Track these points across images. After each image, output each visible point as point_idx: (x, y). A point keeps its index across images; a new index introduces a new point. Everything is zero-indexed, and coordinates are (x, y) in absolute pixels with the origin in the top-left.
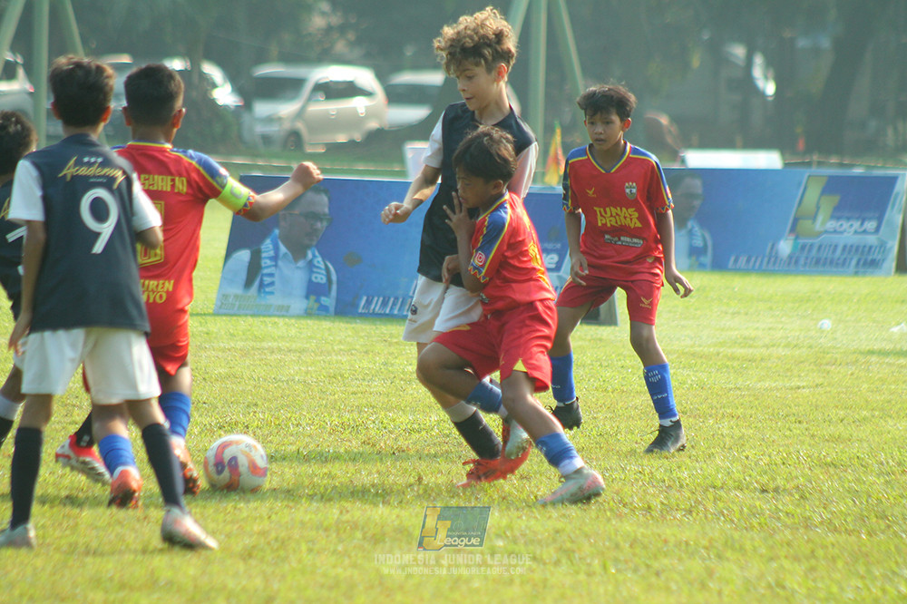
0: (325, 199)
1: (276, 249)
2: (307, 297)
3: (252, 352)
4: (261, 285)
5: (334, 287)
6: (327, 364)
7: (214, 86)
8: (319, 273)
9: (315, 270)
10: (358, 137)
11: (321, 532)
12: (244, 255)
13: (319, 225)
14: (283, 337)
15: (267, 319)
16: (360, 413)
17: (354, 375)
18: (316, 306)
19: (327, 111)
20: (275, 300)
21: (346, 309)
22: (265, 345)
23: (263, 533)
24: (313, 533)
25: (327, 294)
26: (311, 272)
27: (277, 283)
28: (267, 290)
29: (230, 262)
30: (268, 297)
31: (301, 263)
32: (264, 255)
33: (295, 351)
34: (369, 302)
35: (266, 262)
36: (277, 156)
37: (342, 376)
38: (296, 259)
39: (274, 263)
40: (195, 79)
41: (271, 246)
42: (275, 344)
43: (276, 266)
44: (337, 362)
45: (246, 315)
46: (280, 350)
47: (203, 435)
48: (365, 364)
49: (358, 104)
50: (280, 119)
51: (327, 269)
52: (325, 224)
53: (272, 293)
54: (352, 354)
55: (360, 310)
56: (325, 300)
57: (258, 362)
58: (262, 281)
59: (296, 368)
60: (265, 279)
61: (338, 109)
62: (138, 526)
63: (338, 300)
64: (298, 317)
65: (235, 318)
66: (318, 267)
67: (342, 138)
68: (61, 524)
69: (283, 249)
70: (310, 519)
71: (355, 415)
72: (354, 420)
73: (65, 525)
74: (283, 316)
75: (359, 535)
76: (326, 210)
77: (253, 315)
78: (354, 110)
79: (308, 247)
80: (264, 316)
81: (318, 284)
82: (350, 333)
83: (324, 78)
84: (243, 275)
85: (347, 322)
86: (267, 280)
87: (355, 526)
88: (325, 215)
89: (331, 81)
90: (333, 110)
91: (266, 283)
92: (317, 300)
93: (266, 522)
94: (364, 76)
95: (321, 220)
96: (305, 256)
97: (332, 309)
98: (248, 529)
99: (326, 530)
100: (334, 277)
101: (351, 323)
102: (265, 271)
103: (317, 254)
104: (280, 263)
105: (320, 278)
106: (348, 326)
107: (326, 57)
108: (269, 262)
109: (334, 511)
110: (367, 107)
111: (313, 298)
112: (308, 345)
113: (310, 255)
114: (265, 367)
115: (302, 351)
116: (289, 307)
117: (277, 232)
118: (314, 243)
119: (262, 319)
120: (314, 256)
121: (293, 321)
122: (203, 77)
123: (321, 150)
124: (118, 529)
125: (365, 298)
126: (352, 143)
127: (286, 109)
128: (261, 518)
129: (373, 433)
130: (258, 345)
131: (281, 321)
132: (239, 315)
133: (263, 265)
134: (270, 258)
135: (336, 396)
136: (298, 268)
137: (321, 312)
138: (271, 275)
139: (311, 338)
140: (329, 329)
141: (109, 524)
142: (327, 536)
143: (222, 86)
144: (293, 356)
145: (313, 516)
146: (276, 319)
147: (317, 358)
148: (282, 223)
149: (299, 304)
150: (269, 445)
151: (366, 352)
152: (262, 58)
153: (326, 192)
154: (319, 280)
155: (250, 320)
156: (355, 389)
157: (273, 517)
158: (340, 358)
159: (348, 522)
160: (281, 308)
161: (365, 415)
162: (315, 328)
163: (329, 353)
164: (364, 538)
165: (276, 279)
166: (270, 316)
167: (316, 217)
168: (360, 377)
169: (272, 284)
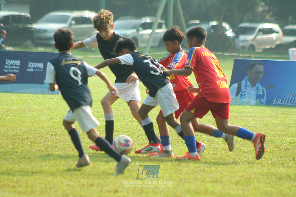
0: (262, 67)
1: (246, 83)
2: (256, 99)
3: (238, 117)
4: (241, 95)
5: (265, 96)
6: (263, 121)
7: (226, 30)
8: (260, 91)
9: (259, 90)
10: (273, 46)
11: (261, 176)
12: (236, 85)
13: (260, 75)
14: (248, 112)
15: (243, 106)
16: (274, 137)
17: (272, 124)
18: (259, 102)
19: (264, 38)
20: (246, 100)
21: (269, 103)
22: (242, 114)
23: (242, 176)
24: (259, 176)
25: (263, 98)
26: (258, 91)
27: (246, 95)
28: (243, 96)
29: (231, 87)
30: (244, 99)
31: (254, 88)
32: (242, 85)
33: (252, 117)
34: (277, 101)
35: (243, 88)
36: (247, 53)
37: (268, 125)
38: (253, 87)
39: (245, 88)
40: (220, 28)
41: (244, 82)
42: (246, 114)
43: (246, 88)
44: (266, 120)
45: (236, 105)
46: (247, 116)
47: (222, 144)
48: (276, 121)
49: (274, 36)
50: (247, 41)
51: (263, 90)
52: (262, 75)
53: (245, 98)
54: (271, 118)
55: (274, 104)
56: (262, 100)
57: (240, 120)
58: (241, 94)
59: (253, 122)
60: (242, 93)
61: (267, 38)
62: (201, 173)
63: (267, 100)
64: (254, 105)
65: (233, 106)
66: (260, 89)
67: (268, 47)
68: (177, 173)
69: (248, 83)
70: (258, 172)
71: (272, 138)
72: (272, 140)
73: (178, 173)
74: (248, 105)
75: (274, 177)
76: (263, 70)
77: (239, 105)
78: (272, 37)
79: (257, 83)
80: (242, 105)
81: (260, 95)
82: (270, 111)
83: (262, 27)
84: (235, 92)
85: (270, 107)
86: (243, 93)
87: (272, 174)
88: (262, 72)
89: (264, 28)
90: (265, 38)
91: (243, 94)
92: (260, 100)
93: (243, 172)
94: (275, 27)
95: (261, 74)
96: (256, 86)
97: (265, 103)
98: (237, 175)
99: (263, 175)
100: (265, 93)
101: (271, 108)
102: (243, 91)
103: (259, 85)
104: (247, 88)
105: (261, 93)
106: (270, 108)
107: (263, 20)
108: (244, 88)
109: (266, 169)
110: (276, 37)
111: (258, 99)
112: (257, 115)
113: (257, 85)
114: (242, 122)
115: (255, 117)
116: (250, 102)
117: (246, 78)
118: (259, 81)
119: (241, 106)
120: (259, 86)
121: (252, 107)
122: (223, 28)
123: (261, 51)
124: (195, 174)
125: (275, 100)
126: (271, 49)
127: (250, 38)
128: (242, 171)
129: (278, 143)
130: (240, 115)
131: (248, 107)
132: (234, 105)
133: (242, 89)
134: (245, 86)
135: (266, 131)
136: (253, 89)
137: (261, 104)
138: (245, 92)
139: (257, 112)
140: (264, 109)
141: (192, 173)
142: (263, 177)
143: (229, 30)
144: (252, 118)
145: (259, 171)
146: (246, 106)
147: (260, 119)
148: (248, 75)
149: (254, 101)
150: (244, 147)
151: (276, 117)
152: (242, 21)
153: (263, 64)
154: (260, 93)
155: (238, 106)
156: (272, 129)
157: (246, 171)
158: (267, 119)
159: (270, 173)
160: (247, 103)
161: (276, 138)
162: (259, 109)
163: (264, 117)
164: (276, 178)
165: (246, 93)
166: (244, 105)
167: (259, 73)
168: (274, 125)
169: (245, 95)
